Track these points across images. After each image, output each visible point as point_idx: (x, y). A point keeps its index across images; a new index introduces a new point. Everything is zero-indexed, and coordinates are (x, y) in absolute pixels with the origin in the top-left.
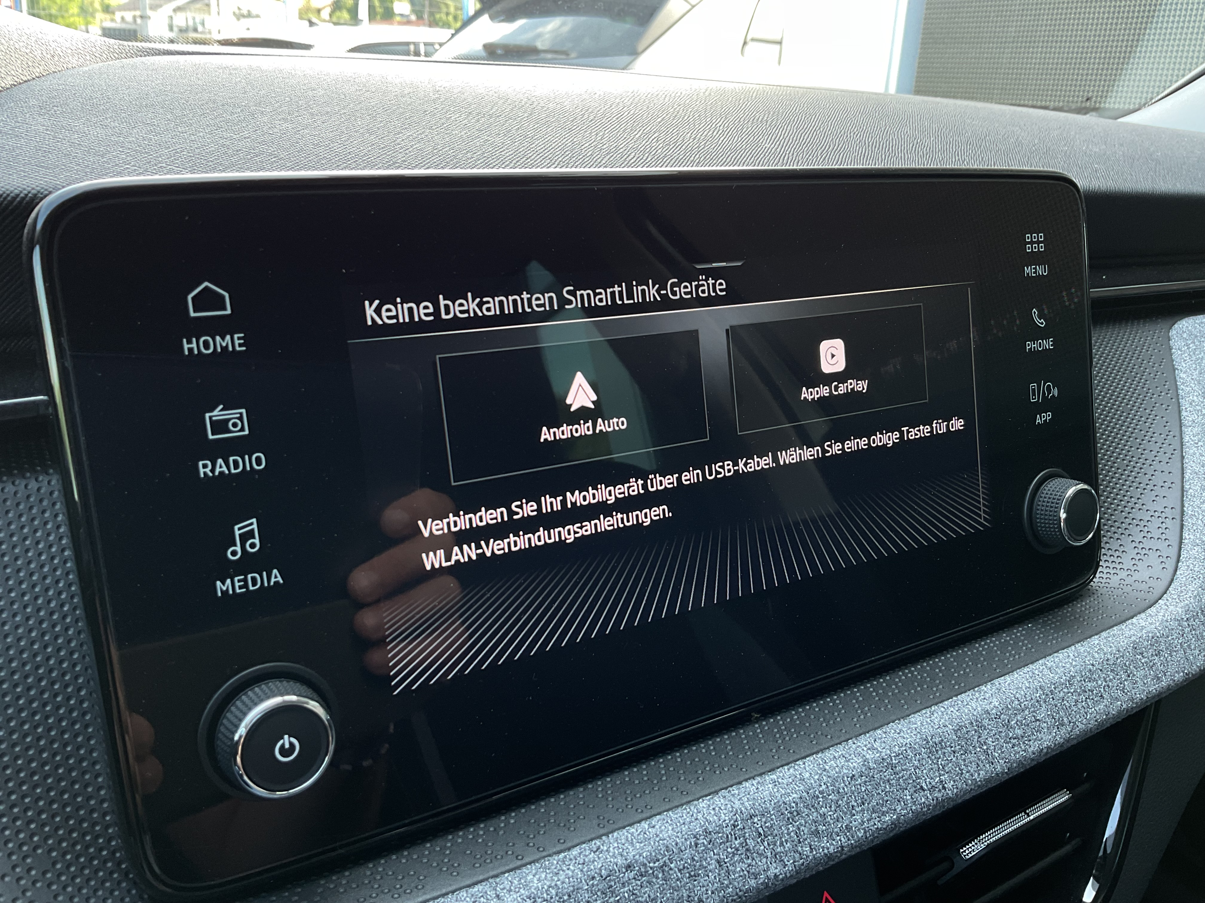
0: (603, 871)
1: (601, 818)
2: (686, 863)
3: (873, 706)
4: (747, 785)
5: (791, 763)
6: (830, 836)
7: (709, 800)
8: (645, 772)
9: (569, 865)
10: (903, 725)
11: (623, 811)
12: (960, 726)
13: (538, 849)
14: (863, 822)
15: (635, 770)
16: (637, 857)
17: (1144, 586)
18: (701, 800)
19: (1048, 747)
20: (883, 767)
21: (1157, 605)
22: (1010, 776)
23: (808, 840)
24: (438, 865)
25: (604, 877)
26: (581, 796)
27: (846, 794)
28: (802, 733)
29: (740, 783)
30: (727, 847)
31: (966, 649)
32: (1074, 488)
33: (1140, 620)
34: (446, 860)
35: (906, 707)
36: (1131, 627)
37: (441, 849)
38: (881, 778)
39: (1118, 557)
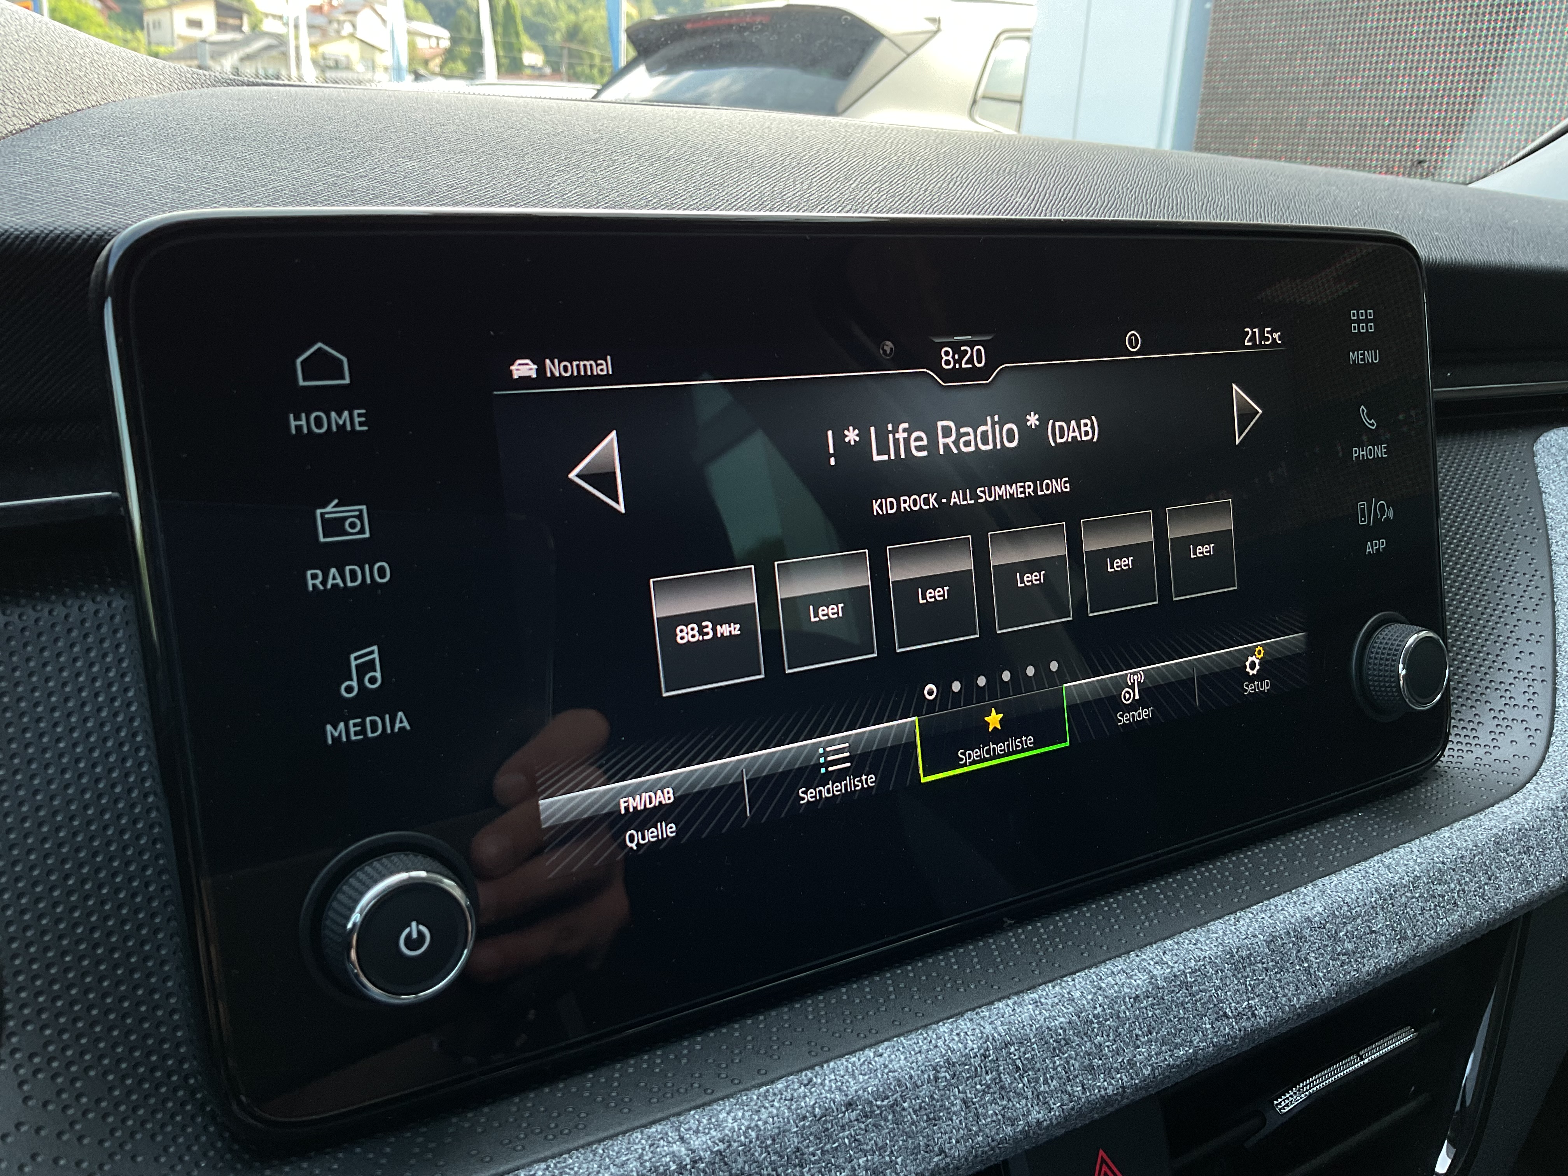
0: (817, 1110)
1: (813, 1044)
2: (923, 1102)
3: (1160, 911)
4: (1001, 1005)
5: (1056, 979)
6: (1108, 1072)
7: (952, 1023)
8: (867, 989)
9: (773, 1101)
10: (1200, 934)
11: (840, 1037)
12: (1274, 937)
13: (732, 1081)
14: (1151, 1057)
15: (855, 986)
16: (860, 1092)
17: (1506, 767)
18: (941, 1024)
19: (1387, 967)
20: (1174, 986)
21: (1524, 790)
22: (1339, 1004)
23: (1080, 1077)
24: (603, 1099)
25: (818, 1117)
26: (786, 1017)
27: (1129, 1019)
28: (1070, 943)
29: (992, 1003)
30: (976, 1084)
31: (1279, 843)
32: (1416, 636)
33: (1502, 809)
34: (614, 1094)
35: (1203, 912)
36: (1491, 816)
37: (606, 1080)
38: (1173, 1001)
39: (1472, 729)
